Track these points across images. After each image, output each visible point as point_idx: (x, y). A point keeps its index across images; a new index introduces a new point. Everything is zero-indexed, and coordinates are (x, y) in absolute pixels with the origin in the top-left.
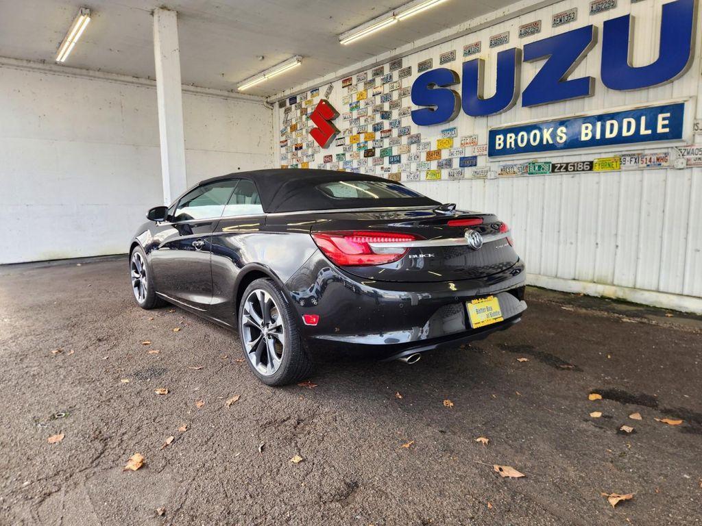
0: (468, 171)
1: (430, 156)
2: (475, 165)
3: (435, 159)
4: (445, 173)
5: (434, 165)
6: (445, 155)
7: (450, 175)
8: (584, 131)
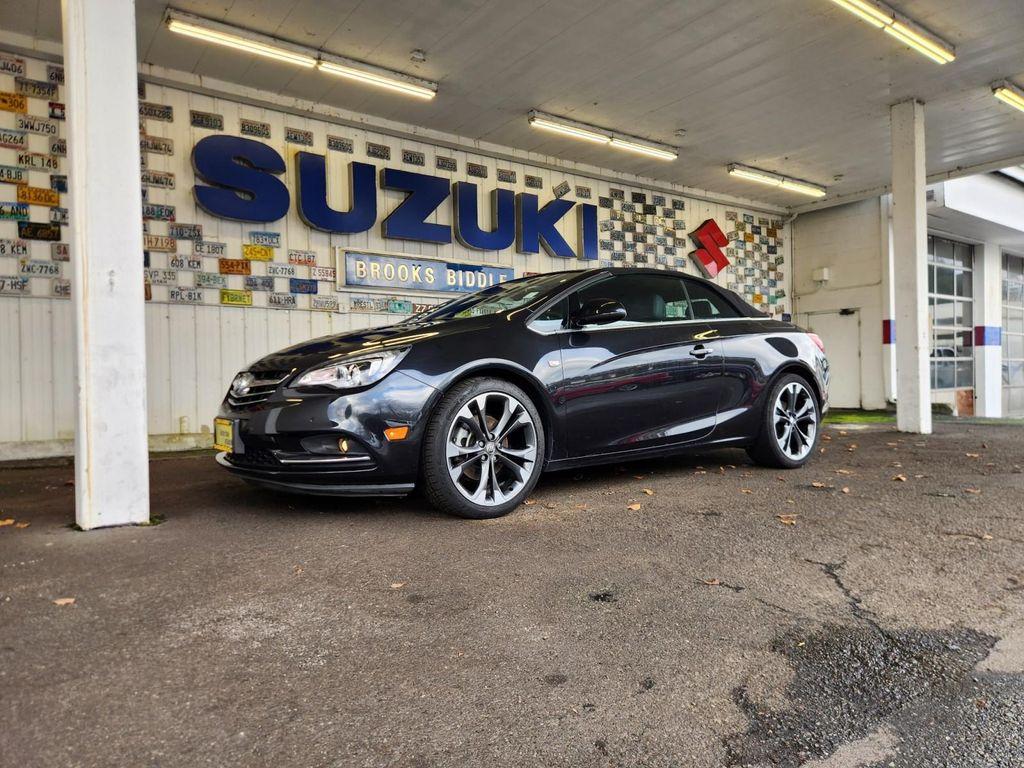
0: (303, 300)
1: (227, 267)
2: (316, 293)
3: (240, 273)
4: (260, 297)
5: (235, 283)
6: (258, 270)
7: (271, 301)
8: (449, 277)
